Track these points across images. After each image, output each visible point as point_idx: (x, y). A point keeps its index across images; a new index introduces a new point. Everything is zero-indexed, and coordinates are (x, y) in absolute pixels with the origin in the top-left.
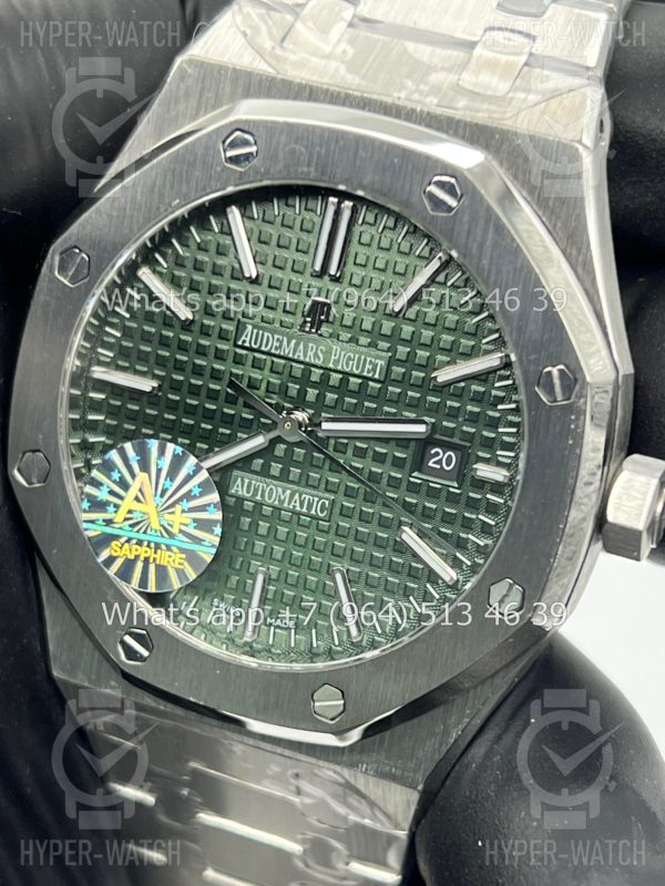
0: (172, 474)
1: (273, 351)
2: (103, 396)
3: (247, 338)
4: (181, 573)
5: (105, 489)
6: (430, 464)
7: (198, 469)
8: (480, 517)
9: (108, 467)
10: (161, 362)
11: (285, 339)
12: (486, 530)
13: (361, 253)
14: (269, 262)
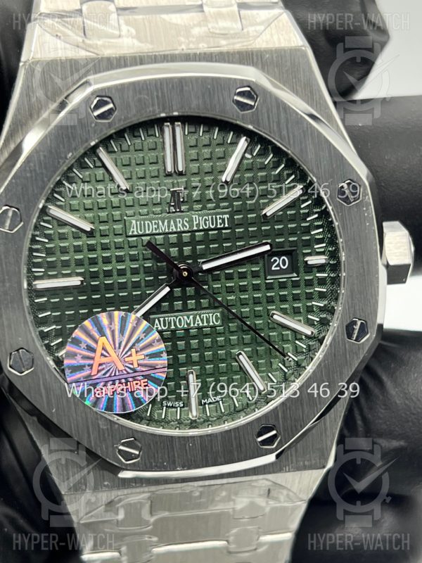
1: (154, 232)
2: (46, 299)
3: (134, 229)
5: (79, 357)
6: (273, 268)
7: (138, 321)
8: (316, 289)
10: (79, 263)
11: (160, 222)
12: (322, 296)
13: (193, 152)
14: (134, 177)
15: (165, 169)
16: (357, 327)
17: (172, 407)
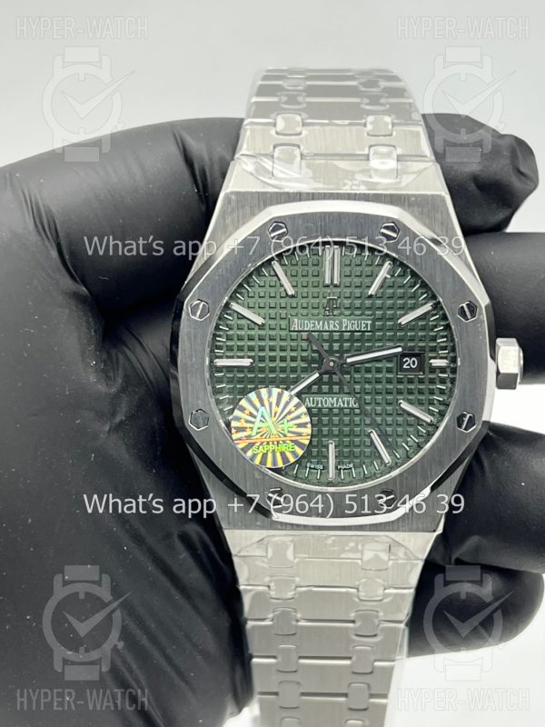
0: (278, 404)
1: (311, 329)
2: (223, 374)
3: (295, 326)
4: (294, 453)
5: (243, 421)
6: (405, 367)
7: (291, 398)
8: (438, 386)
9: (243, 409)
10: (251, 349)
11: (316, 322)
12: (442, 392)
13: (347, 270)
14: (300, 285)
15: (324, 281)
16: (466, 420)
17: (314, 469)
